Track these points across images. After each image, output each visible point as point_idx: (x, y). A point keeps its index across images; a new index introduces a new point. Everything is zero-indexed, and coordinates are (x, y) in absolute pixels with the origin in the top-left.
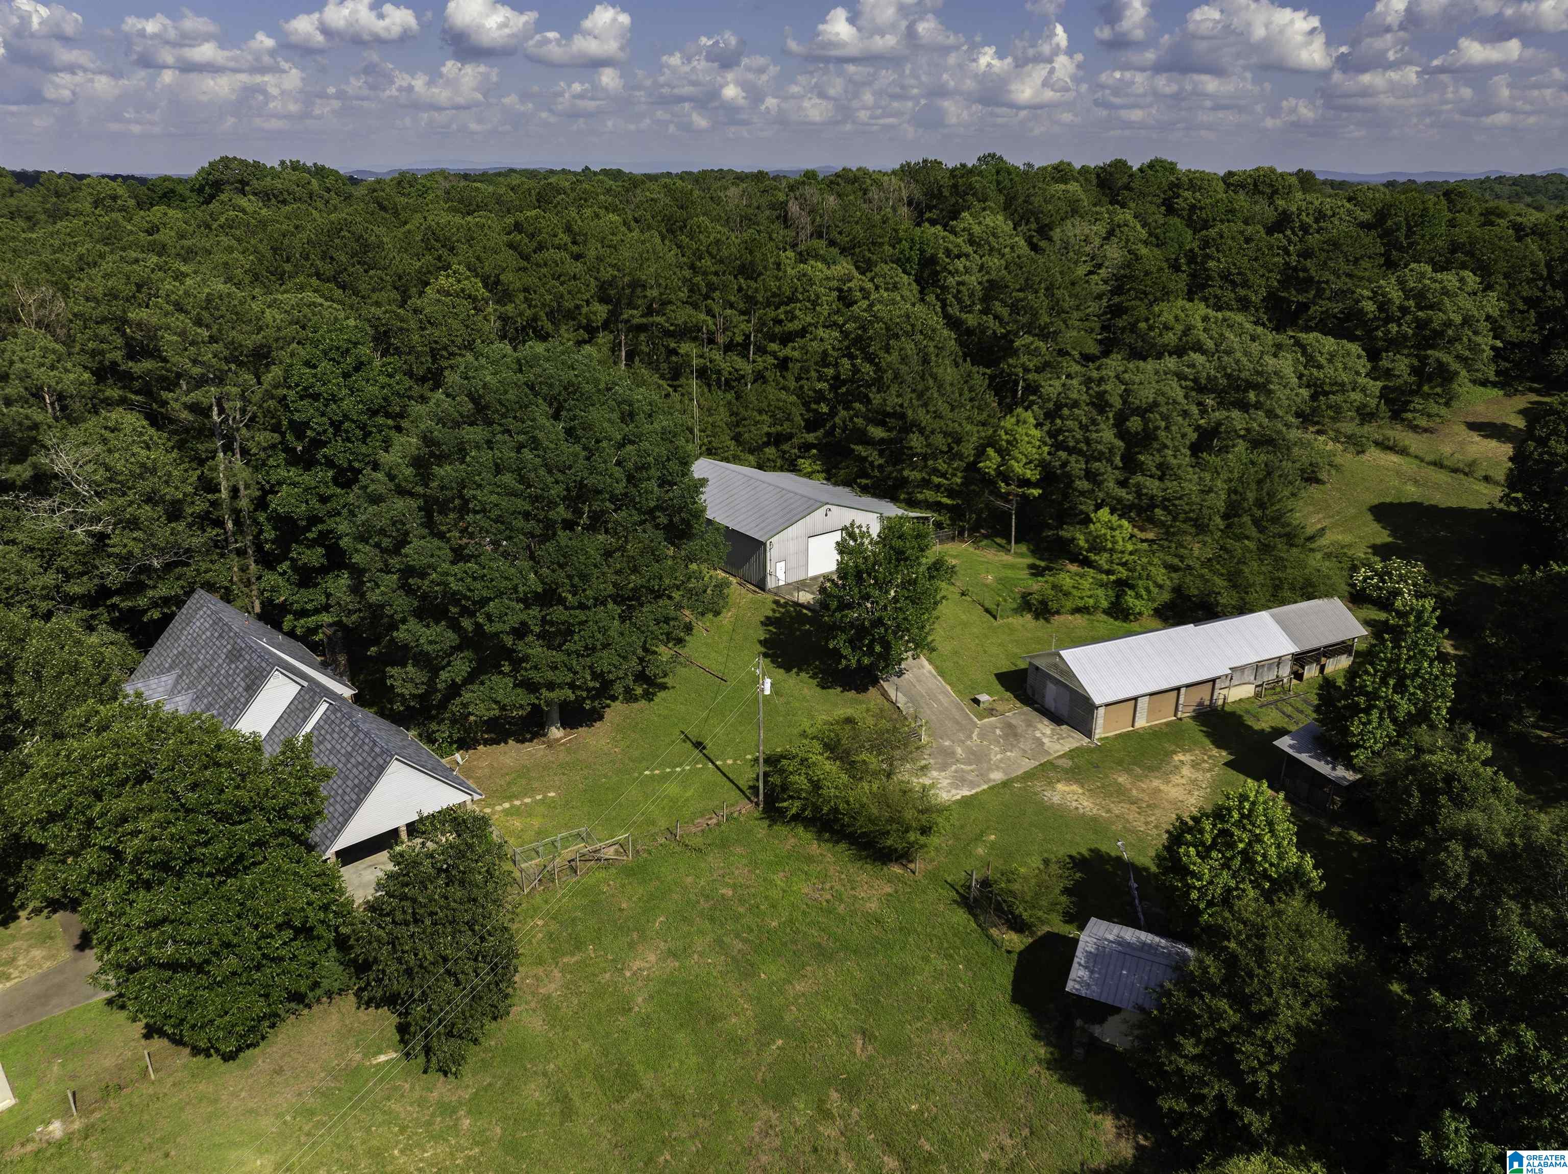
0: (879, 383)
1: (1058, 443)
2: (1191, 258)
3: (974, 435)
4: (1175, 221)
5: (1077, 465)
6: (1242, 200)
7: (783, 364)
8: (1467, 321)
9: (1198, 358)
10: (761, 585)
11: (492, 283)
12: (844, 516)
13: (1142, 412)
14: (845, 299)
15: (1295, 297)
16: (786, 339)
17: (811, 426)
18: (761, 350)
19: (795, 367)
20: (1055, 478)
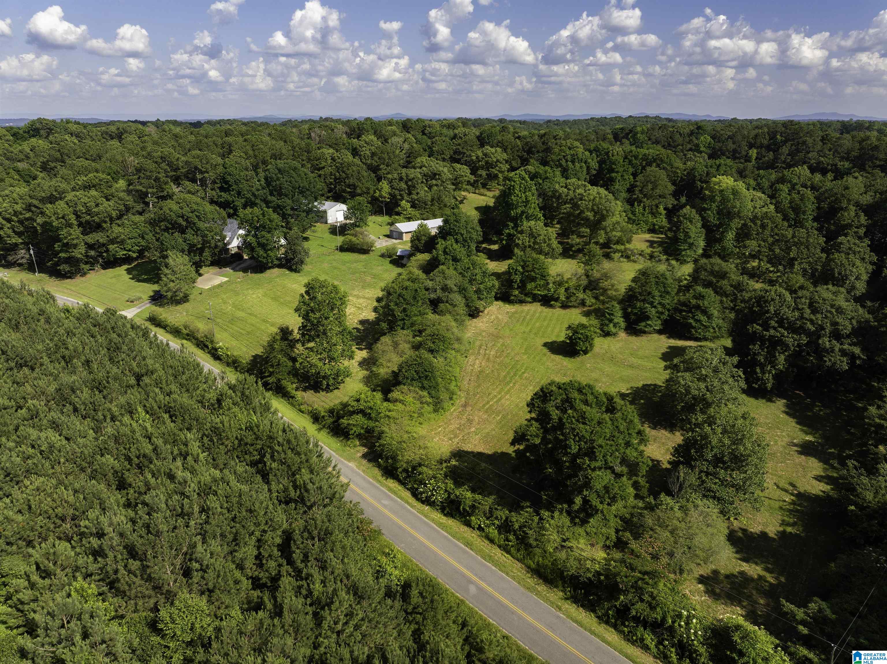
0: (348, 177)
1: (392, 187)
2: (430, 148)
3: (372, 188)
4: (425, 137)
5: (397, 192)
6: (445, 131)
7: (320, 176)
8: (498, 161)
9: (424, 168)
10: (326, 223)
13: (410, 180)
14: (333, 159)
15: (457, 157)
16: (319, 170)
17: (329, 192)
19: (323, 177)
20: (393, 196)
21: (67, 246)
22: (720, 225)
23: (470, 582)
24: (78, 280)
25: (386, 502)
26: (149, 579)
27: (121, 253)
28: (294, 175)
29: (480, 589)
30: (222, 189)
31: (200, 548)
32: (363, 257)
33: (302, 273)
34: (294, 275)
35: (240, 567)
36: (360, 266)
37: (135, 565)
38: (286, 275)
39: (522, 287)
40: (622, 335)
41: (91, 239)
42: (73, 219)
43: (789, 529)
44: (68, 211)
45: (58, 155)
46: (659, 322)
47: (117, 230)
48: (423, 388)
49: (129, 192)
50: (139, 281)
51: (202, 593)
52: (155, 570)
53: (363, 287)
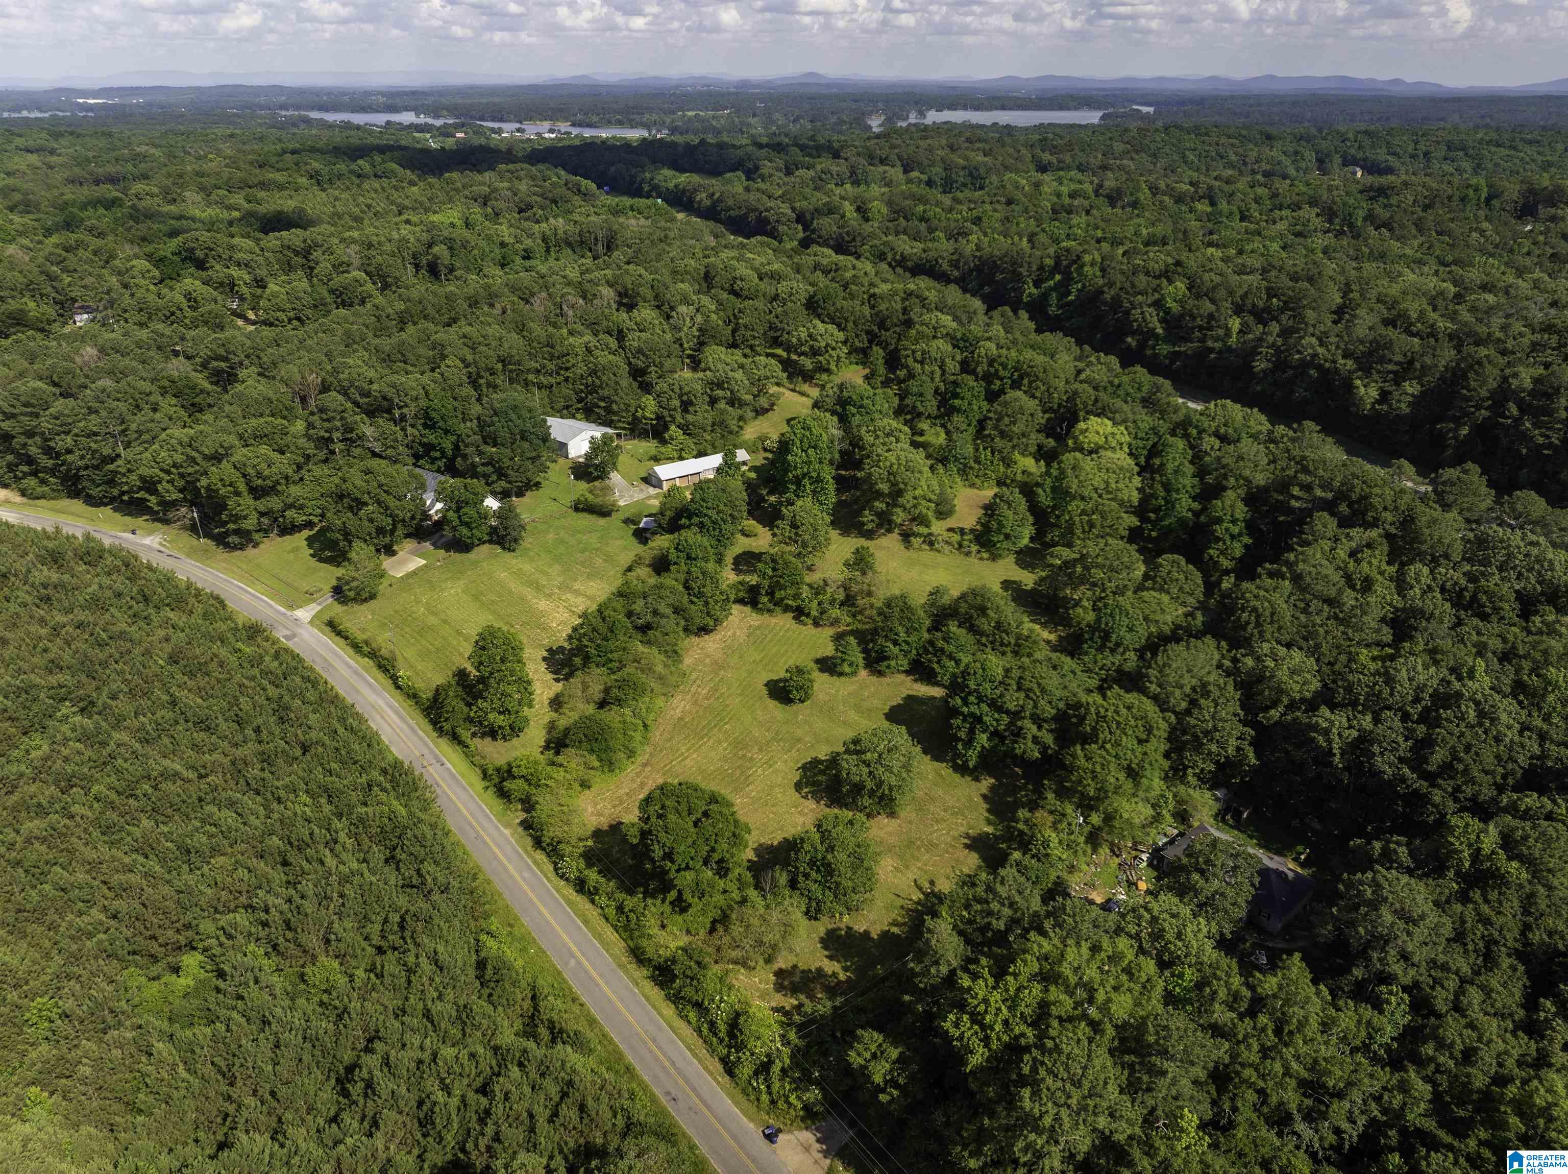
0: (601, 387)
1: (660, 406)
3: (633, 404)
5: (666, 413)
7: (567, 379)
8: (828, 346)
10: (567, 458)
11: (463, 361)
12: (591, 433)
13: (685, 394)
16: (567, 369)
17: (579, 402)
18: (558, 373)
19: (571, 380)
20: (659, 418)
21: (236, 518)
22: (1054, 508)
23: (573, 956)
24: (250, 552)
25: (526, 875)
26: (299, 946)
27: (301, 519)
28: (513, 416)
29: (579, 963)
30: (425, 426)
31: (336, 925)
32: (602, 521)
33: (518, 553)
34: (508, 555)
35: (366, 938)
36: (593, 539)
37: (289, 935)
38: (497, 555)
39: (771, 594)
40: (863, 673)
41: (262, 505)
42: (242, 487)
43: (895, 930)
44: (236, 476)
45: (221, 351)
46: (905, 662)
47: (295, 490)
48: (592, 751)
49: (309, 437)
50: (321, 560)
51: (337, 957)
52: (303, 939)
53: (590, 576)
